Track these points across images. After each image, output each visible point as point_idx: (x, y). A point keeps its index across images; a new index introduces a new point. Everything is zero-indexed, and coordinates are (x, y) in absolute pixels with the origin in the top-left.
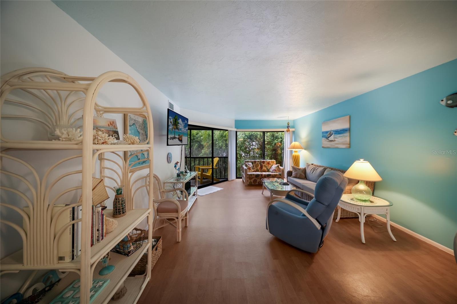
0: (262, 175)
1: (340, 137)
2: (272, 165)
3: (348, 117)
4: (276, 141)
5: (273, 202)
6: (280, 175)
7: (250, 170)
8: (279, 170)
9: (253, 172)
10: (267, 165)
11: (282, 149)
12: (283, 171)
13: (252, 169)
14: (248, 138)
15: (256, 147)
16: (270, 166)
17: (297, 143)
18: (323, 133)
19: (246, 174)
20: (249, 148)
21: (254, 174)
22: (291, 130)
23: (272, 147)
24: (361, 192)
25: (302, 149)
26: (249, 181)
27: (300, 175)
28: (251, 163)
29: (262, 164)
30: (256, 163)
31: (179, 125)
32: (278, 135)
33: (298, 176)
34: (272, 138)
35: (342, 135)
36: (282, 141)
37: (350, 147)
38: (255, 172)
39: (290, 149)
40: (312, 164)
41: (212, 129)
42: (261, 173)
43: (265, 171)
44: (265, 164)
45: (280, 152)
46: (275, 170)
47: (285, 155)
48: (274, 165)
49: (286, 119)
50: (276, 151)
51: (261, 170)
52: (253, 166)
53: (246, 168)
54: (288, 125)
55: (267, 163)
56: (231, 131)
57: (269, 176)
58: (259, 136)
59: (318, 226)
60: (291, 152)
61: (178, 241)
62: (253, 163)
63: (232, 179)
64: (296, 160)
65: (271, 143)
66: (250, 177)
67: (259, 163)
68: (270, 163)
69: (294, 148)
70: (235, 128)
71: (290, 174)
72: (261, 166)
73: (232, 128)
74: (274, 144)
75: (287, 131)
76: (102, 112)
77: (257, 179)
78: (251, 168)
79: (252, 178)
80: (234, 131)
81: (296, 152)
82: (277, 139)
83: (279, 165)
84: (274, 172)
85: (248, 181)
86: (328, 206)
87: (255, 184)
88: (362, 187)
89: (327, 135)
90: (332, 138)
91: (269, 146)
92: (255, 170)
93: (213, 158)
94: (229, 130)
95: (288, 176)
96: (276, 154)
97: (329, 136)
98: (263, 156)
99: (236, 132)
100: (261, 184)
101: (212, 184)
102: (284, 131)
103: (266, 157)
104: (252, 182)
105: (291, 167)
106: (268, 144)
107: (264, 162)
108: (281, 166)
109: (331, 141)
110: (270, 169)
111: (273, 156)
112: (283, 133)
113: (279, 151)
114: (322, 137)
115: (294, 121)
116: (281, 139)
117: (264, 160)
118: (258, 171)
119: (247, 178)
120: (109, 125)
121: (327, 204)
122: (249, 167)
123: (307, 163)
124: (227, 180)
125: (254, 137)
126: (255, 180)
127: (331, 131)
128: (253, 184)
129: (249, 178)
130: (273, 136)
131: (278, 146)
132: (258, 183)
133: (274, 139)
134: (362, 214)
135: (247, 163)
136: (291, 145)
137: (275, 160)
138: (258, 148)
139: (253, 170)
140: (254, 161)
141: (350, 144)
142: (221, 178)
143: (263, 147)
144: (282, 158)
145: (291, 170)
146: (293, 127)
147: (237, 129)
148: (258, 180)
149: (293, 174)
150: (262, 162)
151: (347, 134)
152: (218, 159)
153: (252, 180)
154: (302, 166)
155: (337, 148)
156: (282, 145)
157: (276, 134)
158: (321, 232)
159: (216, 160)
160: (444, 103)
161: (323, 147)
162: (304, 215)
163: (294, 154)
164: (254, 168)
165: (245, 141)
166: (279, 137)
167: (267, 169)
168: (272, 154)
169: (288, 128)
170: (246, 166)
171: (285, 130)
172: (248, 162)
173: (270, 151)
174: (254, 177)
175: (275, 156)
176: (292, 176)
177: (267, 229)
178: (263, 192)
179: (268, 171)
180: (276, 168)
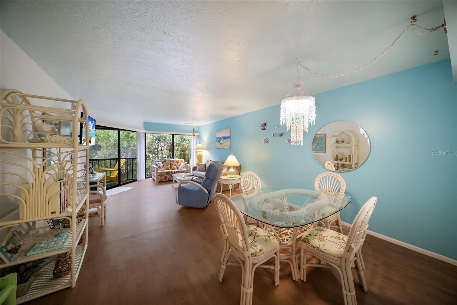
0: (172, 172)
1: (226, 141)
2: (181, 164)
3: (229, 129)
4: (184, 143)
5: (181, 184)
6: (187, 170)
7: (161, 169)
8: (187, 167)
9: (164, 170)
10: (177, 163)
11: (189, 150)
12: (190, 167)
13: (163, 167)
14: (156, 139)
15: (165, 149)
16: (179, 164)
17: (200, 145)
18: (217, 138)
19: (157, 173)
20: (157, 150)
21: (164, 172)
22: (196, 134)
23: (180, 148)
24: (231, 173)
25: (204, 149)
26: (160, 178)
27: (202, 168)
28: (161, 163)
29: (172, 163)
30: (166, 162)
31: (89, 126)
32: (186, 137)
33: (201, 169)
34: (181, 140)
35: (226, 140)
36: (189, 143)
37: (230, 148)
38: (166, 170)
39: (196, 150)
40: (211, 161)
41: (119, 130)
42: (171, 171)
43: (175, 169)
44: (174, 163)
45: (188, 153)
46: (183, 167)
47: (192, 155)
48: (182, 163)
49: (193, 125)
50: (184, 152)
51: (171, 169)
52: (164, 165)
53: (157, 167)
54: (194, 130)
55: (176, 162)
56: (140, 132)
57: (178, 172)
58: (168, 138)
59: (207, 192)
60: (197, 152)
61: (101, 225)
62: (163, 163)
63: (141, 179)
64: (200, 158)
65: (180, 144)
66: (161, 174)
67: (169, 162)
68: (179, 162)
69: (198, 149)
70: (144, 130)
71: (195, 169)
72: (171, 164)
73: (141, 129)
74: (182, 145)
75: (193, 135)
76: (37, 119)
77: (167, 176)
78: (161, 167)
79: (163, 175)
80: (143, 132)
81: (200, 152)
82: (185, 141)
83: (187, 163)
84: (182, 169)
85: (158, 178)
86: (212, 180)
87: (166, 180)
88: (232, 170)
89: (219, 140)
90: (221, 142)
91: (178, 147)
92: (165, 168)
93: (119, 159)
94: (138, 132)
95: (193, 171)
96: (184, 154)
97: (220, 140)
98: (173, 156)
99: (145, 134)
100: (171, 179)
101: (119, 185)
102: (190, 135)
103: (175, 157)
104: (163, 179)
105: (196, 163)
106: (176, 145)
107: (173, 161)
108: (188, 163)
109: (221, 144)
110: (179, 167)
111: (182, 156)
112: (190, 136)
113: (187, 151)
114: (217, 141)
115: (199, 127)
116: (188, 141)
117: (173, 160)
118: (168, 169)
119: (158, 176)
120: (51, 130)
121: (211, 179)
122: (159, 166)
123: (207, 160)
124: (135, 180)
125: (163, 138)
126: (165, 177)
127: (221, 137)
128: (164, 180)
129: (160, 176)
130: (182, 138)
131: (186, 147)
132: (169, 179)
133: (182, 141)
134: (231, 184)
135: (157, 163)
136: (197, 146)
137: (183, 159)
138: (167, 150)
139: (164, 169)
140: (164, 161)
141: (230, 146)
142: (127, 180)
143: (172, 148)
144: (189, 158)
145: (196, 166)
146: (198, 132)
147: (146, 130)
148: (169, 177)
149: (197, 169)
150: (172, 161)
151: (229, 140)
152: (125, 160)
153: (163, 178)
154: (204, 162)
155: (224, 149)
156: (190, 146)
157: (184, 137)
158: (208, 195)
159: (123, 161)
160: (261, 127)
161: (217, 148)
162: (200, 188)
163: (198, 153)
164: (164, 167)
165: (152, 142)
166: (187, 139)
167: (176, 167)
168: (181, 155)
169: (194, 133)
170: (157, 165)
171: (192, 134)
172: (158, 161)
173: (179, 152)
174: (165, 174)
175: (183, 156)
176: (196, 170)
177: (177, 203)
178: (173, 185)
179: (177, 168)
180: (184, 165)
